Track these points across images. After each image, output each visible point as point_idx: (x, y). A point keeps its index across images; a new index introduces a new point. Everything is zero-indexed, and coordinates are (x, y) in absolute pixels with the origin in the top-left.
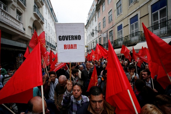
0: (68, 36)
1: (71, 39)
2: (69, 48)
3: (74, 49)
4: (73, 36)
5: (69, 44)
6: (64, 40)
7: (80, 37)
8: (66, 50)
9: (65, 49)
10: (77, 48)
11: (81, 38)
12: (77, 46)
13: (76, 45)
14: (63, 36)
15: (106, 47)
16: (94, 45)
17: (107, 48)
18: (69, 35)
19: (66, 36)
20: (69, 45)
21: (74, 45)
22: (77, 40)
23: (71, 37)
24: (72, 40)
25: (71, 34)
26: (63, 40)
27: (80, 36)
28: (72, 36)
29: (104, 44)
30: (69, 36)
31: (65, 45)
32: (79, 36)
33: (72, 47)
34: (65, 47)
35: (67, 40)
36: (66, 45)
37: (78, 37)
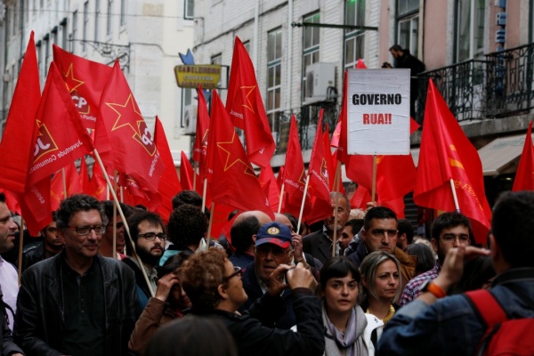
0: (373, 95)
1: (379, 101)
2: (375, 123)
3: (385, 125)
4: (385, 95)
5: (374, 113)
6: (365, 103)
7: (400, 98)
8: (367, 125)
9: (365, 123)
10: (392, 121)
11: (402, 100)
12: (392, 118)
13: (390, 115)
14: (362, 96)
15: (477, 102)
16: (309, 57)
17: (487, 112)
18: (375, 92)
20: (376, 115)
21: (386, 115)
22: (392, 103)
23: (379, 97)
24: (382, 103)
25: (380, 92)
26: (362, 103)
27: (400, 95)
28: (382, 95)
29: (460, 68)
31: (365, 115)
32: (397, 95)
33: (381, 119)
34: (366, 119)
35: (370, 103)
36: (368, 115)
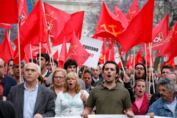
19: (88, 46)
30: (91, 47)
37: (97, 49)
